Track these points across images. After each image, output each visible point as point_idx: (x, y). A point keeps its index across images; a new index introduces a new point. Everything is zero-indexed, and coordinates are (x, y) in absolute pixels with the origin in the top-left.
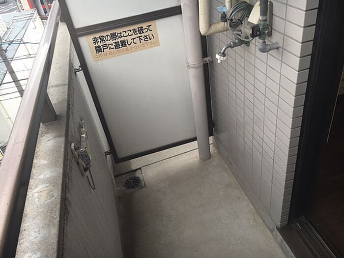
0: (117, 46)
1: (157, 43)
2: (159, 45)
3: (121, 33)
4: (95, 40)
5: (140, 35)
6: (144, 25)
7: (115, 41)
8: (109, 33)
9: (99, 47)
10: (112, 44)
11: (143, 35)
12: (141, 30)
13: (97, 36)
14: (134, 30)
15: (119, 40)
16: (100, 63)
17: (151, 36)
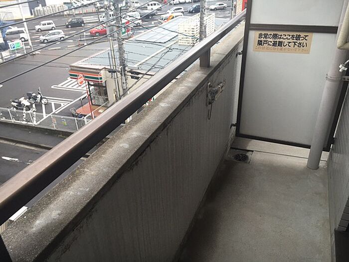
0: (274, 44)
1: (308, 52)
2: (309, 53)
3: (281, 35)
4: (260, 35)
5: (296, 41)
6: (302, 34)
7: (274, 40)
8: (272, 33)
9: (261, 41)
10: (271, 42)
11: (298, 41)
12: (298, 37)
13: (263, 33)
14: (293, 36)
15: (278, 40)
16: (257, 53)
17: (305, 44)
